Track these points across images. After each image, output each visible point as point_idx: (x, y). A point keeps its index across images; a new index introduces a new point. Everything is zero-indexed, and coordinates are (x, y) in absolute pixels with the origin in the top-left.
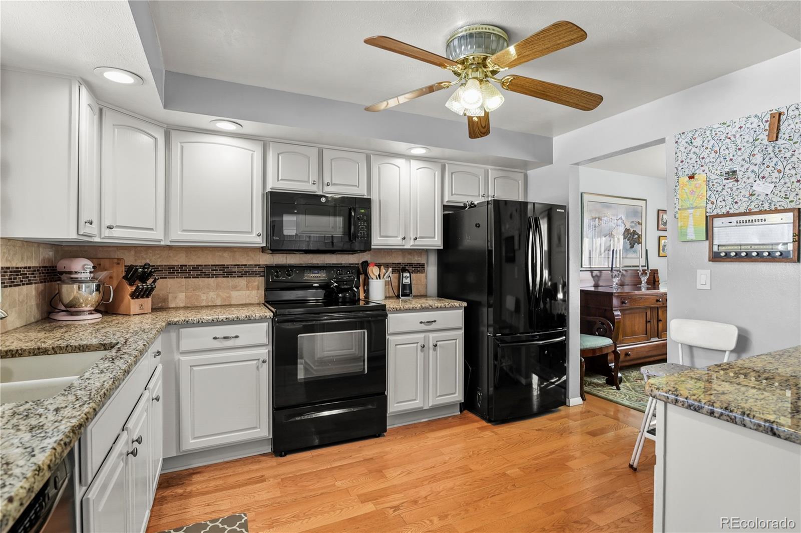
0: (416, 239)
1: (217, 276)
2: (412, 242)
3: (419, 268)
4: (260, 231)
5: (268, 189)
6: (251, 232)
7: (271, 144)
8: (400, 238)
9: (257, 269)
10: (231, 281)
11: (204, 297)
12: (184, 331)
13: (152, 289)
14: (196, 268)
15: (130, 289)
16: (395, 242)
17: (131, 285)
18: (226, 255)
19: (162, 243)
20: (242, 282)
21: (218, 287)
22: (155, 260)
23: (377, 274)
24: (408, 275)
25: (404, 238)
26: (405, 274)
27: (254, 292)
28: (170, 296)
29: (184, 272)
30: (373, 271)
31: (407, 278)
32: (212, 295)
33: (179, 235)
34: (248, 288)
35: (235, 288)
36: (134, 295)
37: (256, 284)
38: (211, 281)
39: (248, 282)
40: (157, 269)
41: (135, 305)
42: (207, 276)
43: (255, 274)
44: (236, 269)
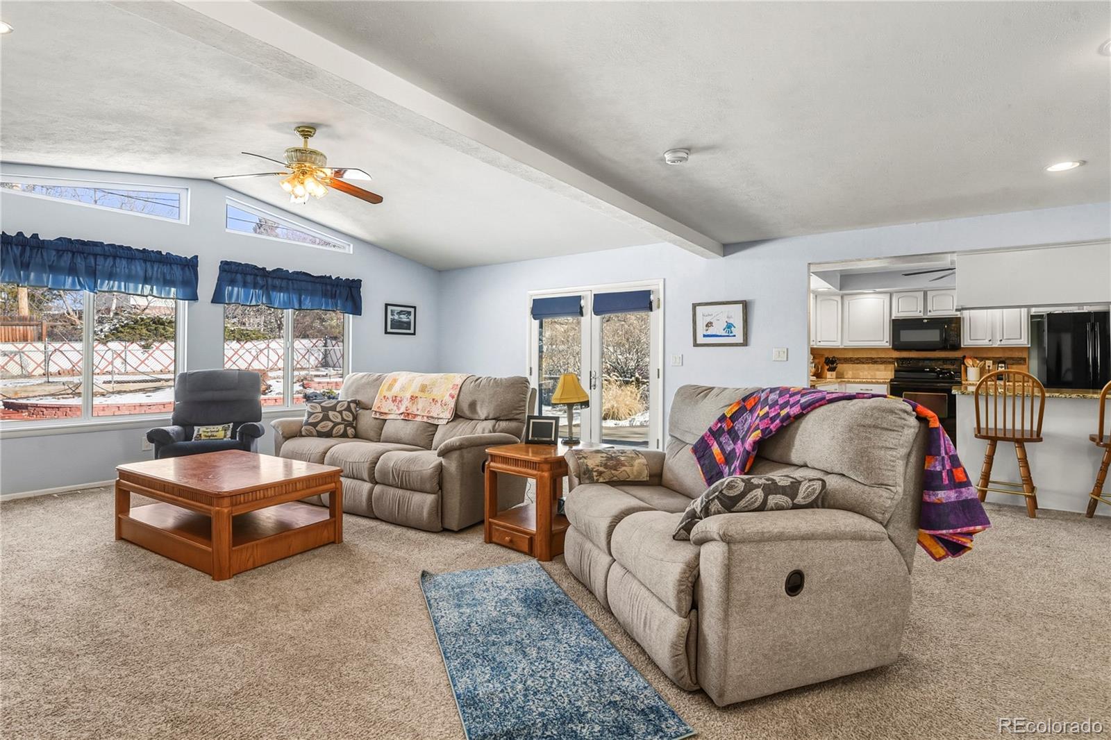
0: (1001, 340)
1: (869, 363)
2: (999, 343)
3: (1021, 361)
4: (888, 340)
5: (893, 318)
6: (883, 341)
7: (894, 294)
8: (987, 341)
9: (890, 360)
10: (876, 366)
11: (861, 374)
12: (848, 385)
13: (836, 368)
14: (857, 359)
15: (827, 367)
16: (984, 343)
17: (827, 365)
18: (873, 352)
19: (840, 347)
20: (882, 367)
21: (869, 369)
22: (837, 355)
23: (971, 364)
24: (1003, 365)
25: (990, 341)
26: (1000, 365)
27: (890, 373)
28: (845, 373)
29: (851, 361)
30: (969, 362)
31: (1002, 367)
32: (866, 373)
33: (848, 343)
34: (885, 370)
35: (878, 370)
36: (829, 370)
37: (890, 368)
38: (865, 366)
39: (885, 367)
40: (839, 359)
41: (829, 374)
42: (863, 363)
43: (890, 363)
44: (879, 360)
